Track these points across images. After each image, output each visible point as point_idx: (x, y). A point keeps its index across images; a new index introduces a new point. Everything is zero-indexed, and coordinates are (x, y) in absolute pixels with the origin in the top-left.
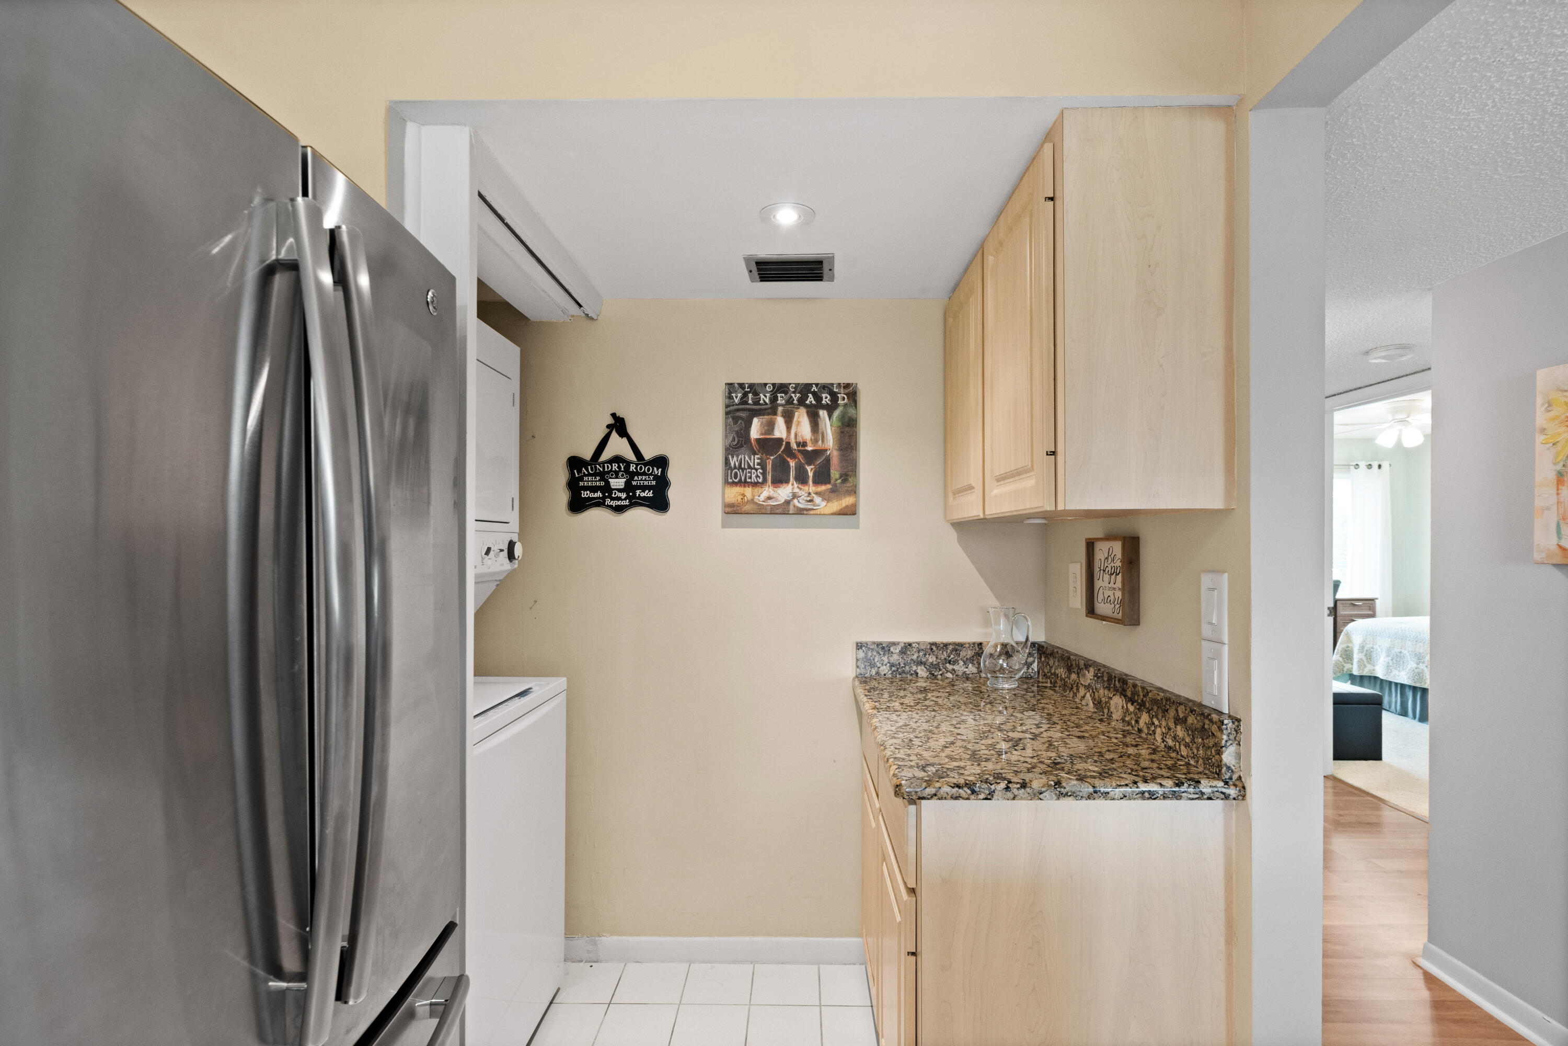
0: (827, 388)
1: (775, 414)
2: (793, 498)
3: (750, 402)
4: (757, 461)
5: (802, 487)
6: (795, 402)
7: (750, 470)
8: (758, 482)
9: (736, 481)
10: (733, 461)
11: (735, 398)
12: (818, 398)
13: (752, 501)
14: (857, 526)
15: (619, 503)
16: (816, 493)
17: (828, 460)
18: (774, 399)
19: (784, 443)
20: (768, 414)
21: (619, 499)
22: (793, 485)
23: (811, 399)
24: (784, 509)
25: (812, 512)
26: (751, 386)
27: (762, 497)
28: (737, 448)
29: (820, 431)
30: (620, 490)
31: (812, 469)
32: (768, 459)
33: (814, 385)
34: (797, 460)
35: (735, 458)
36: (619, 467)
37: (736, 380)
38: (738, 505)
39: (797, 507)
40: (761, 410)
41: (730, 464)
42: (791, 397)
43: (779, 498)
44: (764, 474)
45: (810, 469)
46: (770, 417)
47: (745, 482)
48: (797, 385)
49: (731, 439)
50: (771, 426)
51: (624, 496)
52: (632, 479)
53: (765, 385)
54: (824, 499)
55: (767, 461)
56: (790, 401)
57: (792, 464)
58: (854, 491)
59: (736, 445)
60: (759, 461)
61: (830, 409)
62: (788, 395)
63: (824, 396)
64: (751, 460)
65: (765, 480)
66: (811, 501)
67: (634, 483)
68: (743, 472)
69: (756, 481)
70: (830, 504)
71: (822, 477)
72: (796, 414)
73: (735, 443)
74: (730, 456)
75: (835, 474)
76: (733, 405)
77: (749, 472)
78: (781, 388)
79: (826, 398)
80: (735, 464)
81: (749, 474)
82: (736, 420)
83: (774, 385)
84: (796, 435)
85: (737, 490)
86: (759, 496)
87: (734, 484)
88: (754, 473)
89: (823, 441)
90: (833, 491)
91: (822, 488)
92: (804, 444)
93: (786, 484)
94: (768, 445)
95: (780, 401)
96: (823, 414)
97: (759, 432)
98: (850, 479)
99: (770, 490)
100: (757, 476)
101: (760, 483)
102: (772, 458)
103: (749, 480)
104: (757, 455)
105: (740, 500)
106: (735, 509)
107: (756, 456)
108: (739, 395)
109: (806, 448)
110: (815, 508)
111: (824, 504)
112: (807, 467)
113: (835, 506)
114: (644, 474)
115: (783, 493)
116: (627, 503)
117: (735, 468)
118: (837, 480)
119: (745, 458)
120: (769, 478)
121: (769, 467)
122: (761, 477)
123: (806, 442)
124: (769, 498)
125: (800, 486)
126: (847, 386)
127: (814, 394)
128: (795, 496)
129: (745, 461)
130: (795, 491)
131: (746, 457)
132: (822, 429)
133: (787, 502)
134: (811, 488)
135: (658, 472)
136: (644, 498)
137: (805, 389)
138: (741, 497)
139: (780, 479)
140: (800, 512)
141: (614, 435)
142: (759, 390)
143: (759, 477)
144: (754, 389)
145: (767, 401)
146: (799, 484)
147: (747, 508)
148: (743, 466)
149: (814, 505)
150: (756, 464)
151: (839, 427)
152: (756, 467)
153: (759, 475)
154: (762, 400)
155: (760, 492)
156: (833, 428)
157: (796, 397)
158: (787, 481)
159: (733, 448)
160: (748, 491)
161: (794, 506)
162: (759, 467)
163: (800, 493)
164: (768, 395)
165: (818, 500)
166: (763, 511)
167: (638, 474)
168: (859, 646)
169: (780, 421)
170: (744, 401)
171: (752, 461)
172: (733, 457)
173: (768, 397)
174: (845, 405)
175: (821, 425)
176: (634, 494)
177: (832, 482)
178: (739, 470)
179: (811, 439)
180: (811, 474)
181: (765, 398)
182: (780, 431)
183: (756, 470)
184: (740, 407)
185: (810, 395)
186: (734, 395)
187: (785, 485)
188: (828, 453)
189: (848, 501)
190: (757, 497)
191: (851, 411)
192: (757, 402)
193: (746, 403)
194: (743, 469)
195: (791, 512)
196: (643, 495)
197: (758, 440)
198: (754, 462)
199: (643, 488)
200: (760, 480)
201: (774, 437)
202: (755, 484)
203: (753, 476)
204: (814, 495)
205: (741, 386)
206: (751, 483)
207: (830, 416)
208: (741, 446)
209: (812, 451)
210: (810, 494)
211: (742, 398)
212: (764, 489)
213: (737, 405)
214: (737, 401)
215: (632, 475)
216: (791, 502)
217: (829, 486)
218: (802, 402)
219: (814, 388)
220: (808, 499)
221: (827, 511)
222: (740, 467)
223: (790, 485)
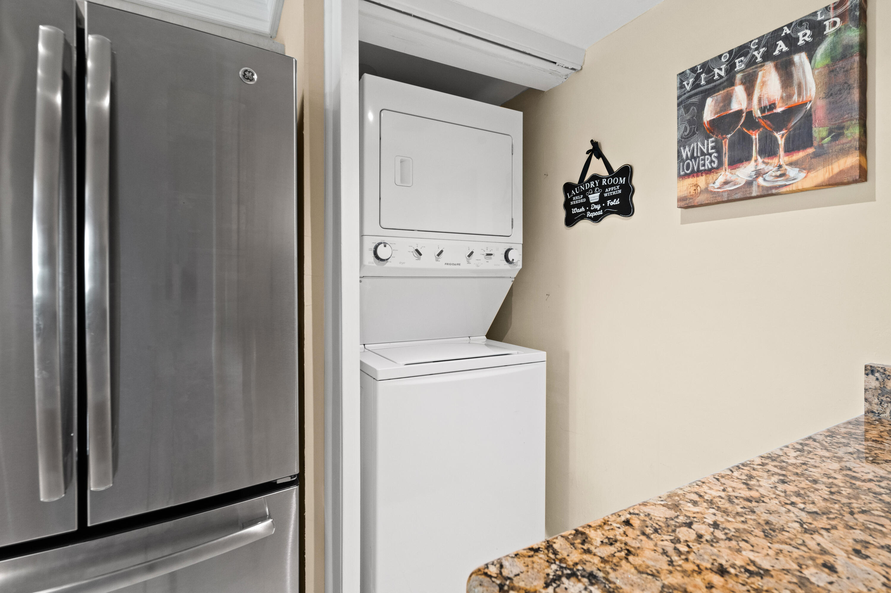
0: (807, 21)
1: (732, 84)
2: (757, 177)
3: (703, 82)
4: (711, 145)
5: (770, 161)
6: (759, 59)
7: (703, 157)
8: (713, 168)
9: (688, 172)
10: (686, 152)
11: (686, 85)
12: (791, 41)
13: (706, 190)
14: (872, 198)
15: (596, 214)
16: (791, 164)
17: (808, 117)
18: (731, 68)
19: (744, 115)
20: (725, 88)
21: (596, 210)
22: (756, 161)
23: (781, 47)
24: (744, 193)
25: (784, 190)
26: (704, 65)
27: (718, 184)
28: (687, 138)
29: (796, 82)
30: (596, 203)
31: (783, 135)
32: (724, 138)
33: (786, 28)
34: (761, 130)
35: (687, 149)
36: (595, 184)
37: (686, 67)
38: (692, 197)
39: (763, 187)
40: (715, 86)
41: (682, 156)
42: (754, 55)
43: (739, 180)
44: (720, 158)
45: (780, 137)
46: (725, 91)
47: (699, 170)
48: (761, 39)
49: (682, 129)
50: (728, 100)
51: (598, 207)
52: (604, 192)
53: (721, 56)
54: (802, 169)
55: (723, 141)
56: (752, 62)
57: (755, 136)
58: (861, 146)
59: (688, 134)
60: (713, 144)
61: (812, 47)
62: (749, 56)
63: (800, 34)
64: (704, 146)
65: (721, 164)
66: (781, 176)
67: (606, 195)
68: (695, 161)
69: (710, 167)
70: (812, 174)
71: (800, 139)
72: (760, 74)
73: (686, 133)
74: (682, 148)
75: (820, 131)
76: (685, 94)
77: (702, 160)
78: (741, 51)
79: (805, 35)
80: (687, 155)
81: (703, 162)
82: (687, 109)
83: (731, 52)
84: (760, 99)
85: (691, 181)
86: (714, 183)
87: (687, 176)
88: (708, 159)
89: (799, 94)
90: (816, 155)
91: (799, 155)
92: (773, 106)
93: (747, 163)
94: (724, 123)
95: (739, 66)
96: (801, 58)
97: (714, 112)
98: (846, 132)
99: (727, 173)
100: (712, 162)
101: (714, 168)
102: (729, 136)
103: (703, 168)
104: (711, 137)
105: (694, 191)
106: (687, 202)
107: (710, 140)
108: (691, 81)
109: (775, 111)
110: (787, 183)
111: (803, 174)
112: (775, 134)
113: (823, 174)
114: (613, 185)
115: (744, 173)
116: (601, 213)
117: (687, 158)
118: (823, 139)
119: (697, 145)
120: (726, 160)
121: (725, 148)
122: (716, 162)
123: (774, 104)
124: (726, 183)
125: (766, 160)
126: (841, 4)
127: (786, 38)
128: (759, 174)
129: (697, 149)
130: (758, 168)
131: (699, 144)
132: (798, 79)
133: (749, 184)
134: (783, 158)
135: (622, 181)
136: (614, 207)
137: (773, 38)
138: (694, 188)
139: (740, 158)
140: (768, 192)
141: (594, 157)
142: (712, 65)
143: (714, 162)
144: (707, 67)
145: (723, 73)
146: (764, 157)
147: (702, 198)
148: (695, 155)
149: (787, 180)
150: (710, 148)
151: (827, 65)
152: (710, 151)
153: (714, 159)
154: (716, 75)
155: (715, 178)
156: (816, 72)
157: (760, 54)
158: (748, 158)
159: (685, 139)
160: (701, 181)
161: (759, 186)
162: (713, 151)
163: (766, 168)
164: (723, 67)
165: (792, 172)
166: (719, 199)
167: (608, 186)
168: (870, 370)
169: (739, 91)
170: (696, 85)
171: (706, 146)
172: (685, 148)
173: (723, 70)
175: (797, 74)
176: (606, 204)
177: (815, 143)
178: (691, 160)
179: (782, 98)
180: (781, 142)
181: (720, 71)
182: (739, 101)
183: (710, 155)
184: (693, 92)
185: (780, 43)
186: (685, 83)
187: (745, 164)
188: (809, 106)
189: (848, 163)
190: (712, 185)
191: (848, 35)
192: (710, 80)
193: (699, 86)
194: (695, 158)
195: (754, 194)
196: (612, 203)
197: (712, 121)
198: (708, 147)
199: (612, 198)
200: (715, 165)
201: (732, 111)
202: (709, 171)
203: (707, 162)
204: (787, 167)
205: (694, 70)
206: (705, 170)
207: (810, 58)
208: (694, 133)
209: (783, 112)
210: (780, 166)
211: (694, 83)
212: (719, 174)
213: (689, 92)
214: (688, 88)
215: (603, 188)
216: (754, 183)
217: (810, 150)
218: (767, 57)
219: (786, 31)
220: (778, 173)
221: (808, 184)
222: (693, 157)
223: (753, 162)
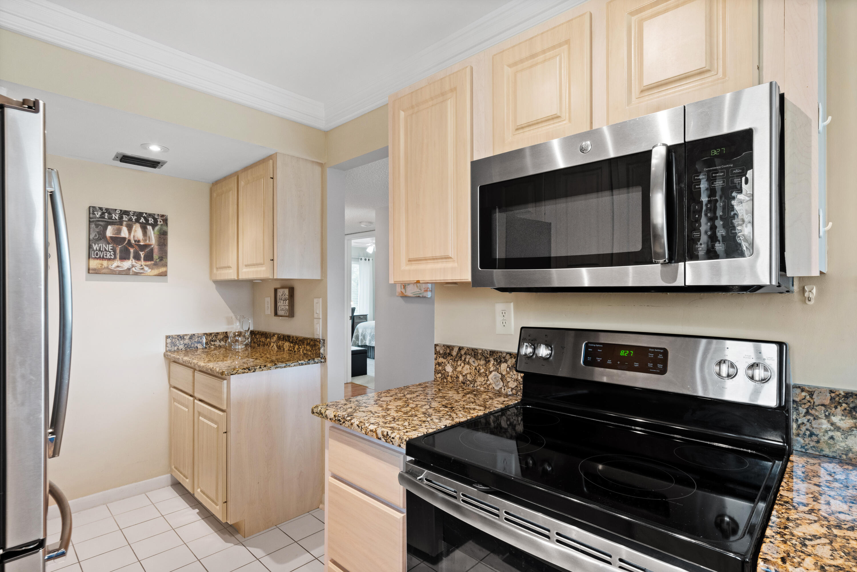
0: (152, 216)
1: (122, 225)
2: (132, 267)
3: (106, 217)
4: (110, 248)
5: (138, 262)
6: (134, 220)
7: (106, 252)
8: (111, 258)
9: (97, 257)
10: (95, 247)
11: (96, 214)
12: (147, 220)
13: (107, 268)
14: (166, 281)
16: (146, 265)
17: (152, 250)
18: (121, 218)
19: (127, 240)
20: (117, 225)
22: (132, 260)
23: (142, 220)
24: (127, 272)
25: (143, 274)
26: (107, 209)
27: (114, 266)
28: (97, 240)
29: (148, 235)
31: (143, 254)
32: (117, 247)
33: (144, 214)
34: (134, 249)
35: (97, 245)
37: (97, 205)
38: (99, 269)
39: (135, 272)
40: (113, 222)
41: (93, 248)
42: (131, 218)
43: (124, 267)
44: (115, 254)
45: (142, 254)
46: (118, 226)
47: (103, 258)
48: (135, 212)
49: (93, 235)
50: (119, 231)
53: (116, 210)
54: (150, 268)
55: (117, 248)
56: (130, 220)
57: (132, 250)
58: (166, 265)
59: (97, 239)
60: (112, 248)
61: (154, 226)
62: (129, 217)
63: (150, 219)
64: (106, 247)
65: (115, 258)
66: (142, 269)
68: (102, 253)
69: (110, 257)
70: (153, 271)
71: (149, 257)
72: (134, 226)
73: (96, 238)
74: (93, 244)
75: (156, 256)
76: (95, 218)
77: (105, 253)
78: (127, 213)
79: (151, 220)
80: (96, 248)
81: (106, 254)
82: (97, 226)
83: (121, 211)
84: (134, 237)
85: (98, 261)
86: (112, 265)
87: (95, 258)
88: (109, 254)
89: (149, 241)
90: (154, 265)
91: (149, 263)
92: (139, 241)
93: (128, 260)
94: (117, 240)
95: (125, 219)
96: (149, 228)
97: (112, 233)
98: (164, 259)
99: (118, 262)
100: (110, 255)
101: (112, 259)
102: (120, 247)
103: (106, 257)
104: (111, 244)
105: (99, 266)
106: (96, 271)
107: (110, 245)
108: (100, 213)
109: (140, 243)
110: (144, 272)
111: (150, 270)
112: (140, 252)
113: (156, 271)
115: (126, 264)
117: (97, 250)
118: (157, 259)
119: (103, 246)
120: (118, 256)
121: (118, 251)
122: (113, 256)
123: (140, 241)
124: (118, 267)
125: (136, 261)
126: (162, 216)
127: (144, 218)
128: (133, 266)
129: (103, 247)
130: (133, 264)
131: (104, 245)
132: (149, 235)
133: (129, 269)
134: (143, 262)
137: (139, 215)
138: (101, 265)
139: (124, 257)
140: (136, 274)
142: (111, 212)
143: (112, 256)
144: (109, 211)
145: (117, 218)
146: (136, 260)
147: (104, 271)
148: (101, 250)
149: (144, 271)
150: (110, 249)
151: (158, 235)
152: (110, 250)
153: (112, 255)
154: (113, 217)
155: (112, 263)
156: (155, 235)
157: (134, 218)
158: (129, 259)
159: (95, 240)
160: (105, 263)
161: (133, 271)
162: (112, 251)
163: (136, 265)
164: (117, 215)
165: (146, 268)
166: (114, 273)
168: (168, 337)
169: (125, 229)
170: (102, 217)
171: (108, 247)
172: (95, 245)
173: (117, 216)
174: (162, 225)
175: (148, 233)
177: (154, 260)
178: (99, 251)
179: (143, 239)
180: (142, 256)
181: (115, 217)
182: (124, 233)
183: (110, 252)
184: (100, 219)
185: (142, 218)
186: (96, 213)
187: (127, 261)
188: (152, 246)
189: (162, 270)
190: (111, 266)
191: (164, 228)
192: (111, 218)
193: (104, 218)
194: (102, 252)
195: (131, 274)
197: (111, 237)
198: (109, 248)
200: (113, 257)
201: (120, 236)
202: (109, 259)
203: (108, 255)
204: (144, 266)
205: (101, 209)
206: (107, 258)
207: (153, 229)
208: (101, 239)
209: (143, 245)
210: (142, 265)
211: (101, 215)
212: (114, 262)
213: (97, 218)
214: (98, 216)
216: (131, 269)
217: (153, 262)
218: (137, 221)
219: (144, 215)
220: (141, 268)
221: (152, 274)
222: (100, 250)
223: (130, 261)
